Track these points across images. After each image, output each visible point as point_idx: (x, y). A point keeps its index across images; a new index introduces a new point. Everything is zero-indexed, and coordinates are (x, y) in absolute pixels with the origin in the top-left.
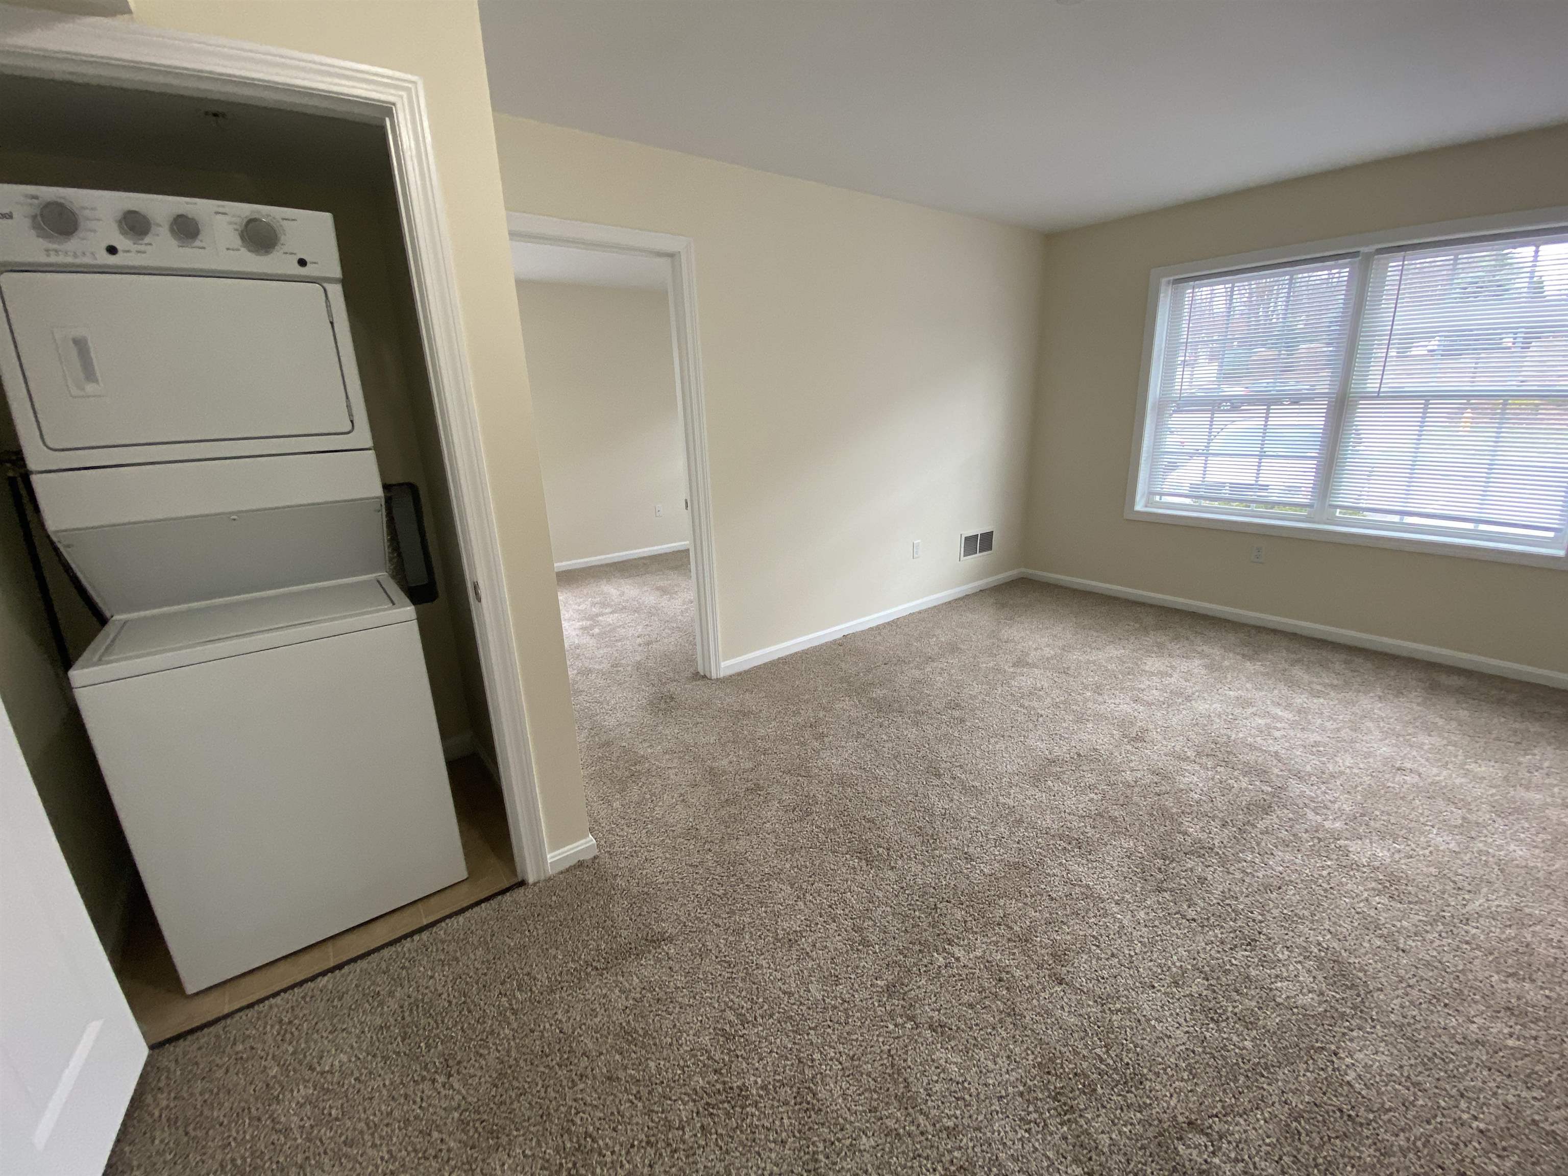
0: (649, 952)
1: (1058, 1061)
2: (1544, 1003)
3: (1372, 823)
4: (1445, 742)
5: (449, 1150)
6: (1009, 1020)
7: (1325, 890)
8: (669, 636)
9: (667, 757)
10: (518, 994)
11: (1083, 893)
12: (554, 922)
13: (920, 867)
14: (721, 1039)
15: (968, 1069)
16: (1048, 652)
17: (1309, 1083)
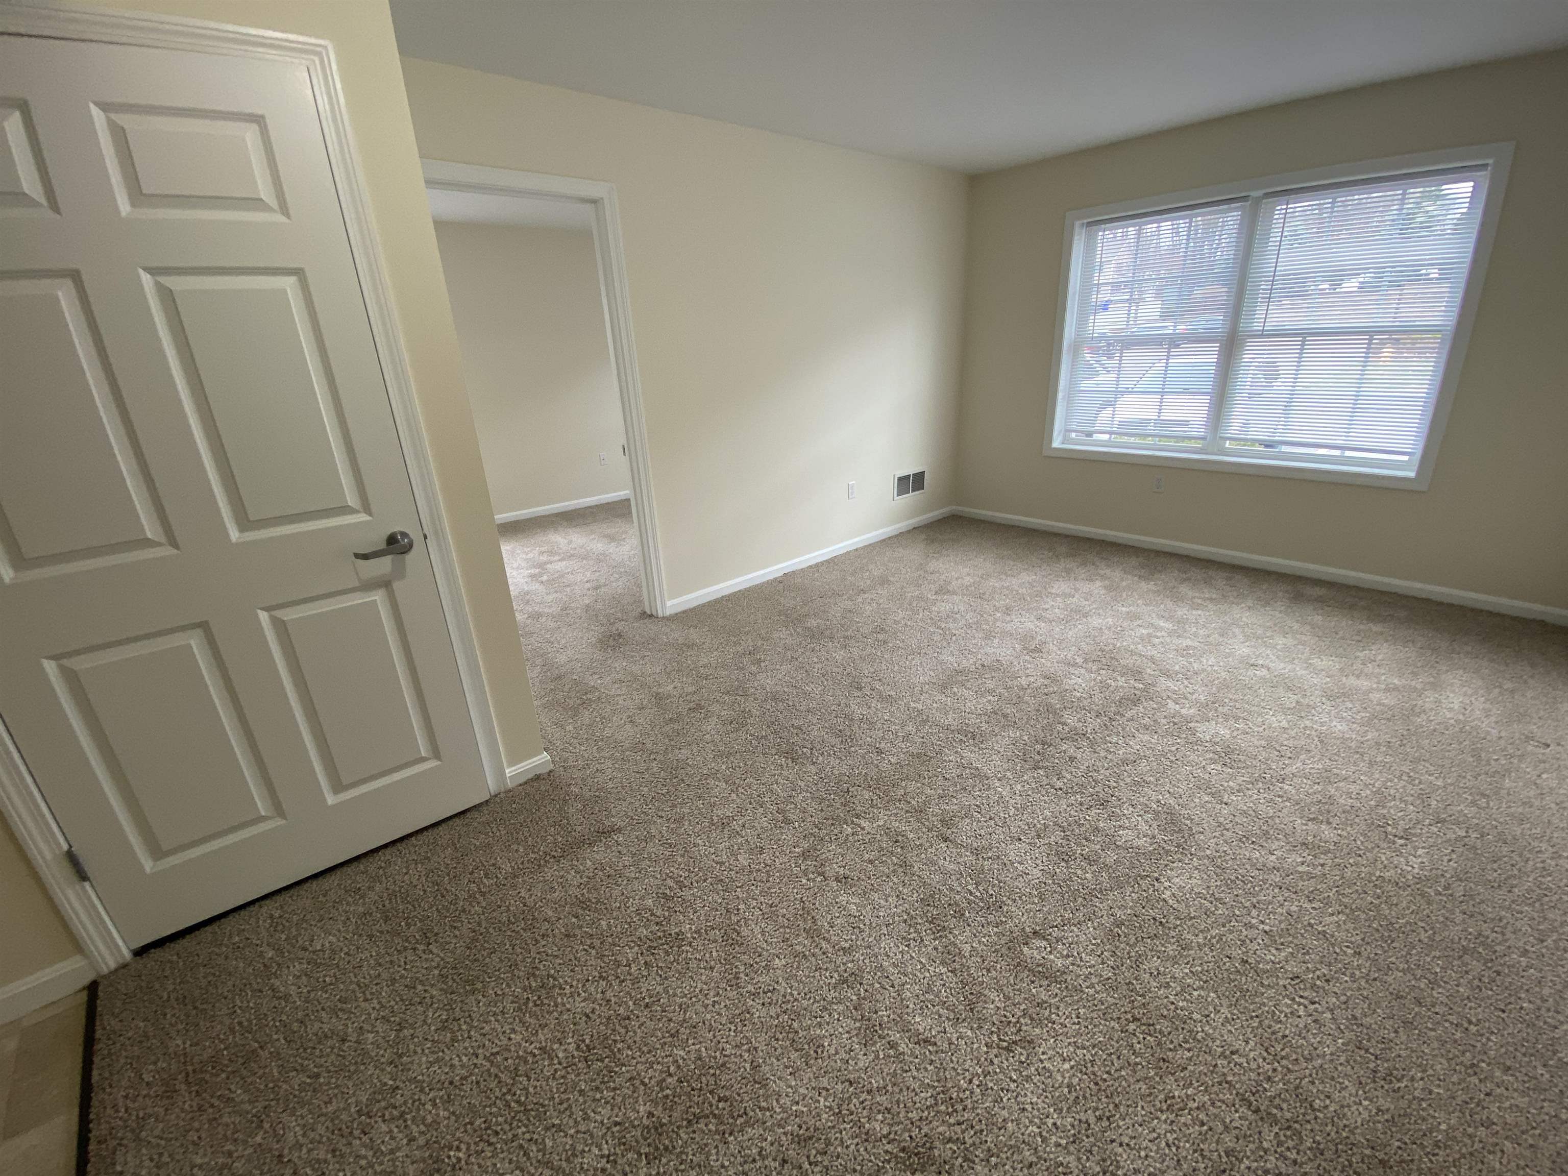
0: (601, 841)
1: (937, 896)
2: (1335, 839)
3: (1220, 709)
4: (1296, 642)
5: (432, 997)
6: (900, 870)
7: (1171, 762)
8: (617, 580)
9: (617, 686)
10: (485, 880)
11: (972, 774)
12: (514, 824)
13: (838, 761)
14: (662, 900)
15: (864, 906)
16: (968, 580)
17: (1132, 901)
